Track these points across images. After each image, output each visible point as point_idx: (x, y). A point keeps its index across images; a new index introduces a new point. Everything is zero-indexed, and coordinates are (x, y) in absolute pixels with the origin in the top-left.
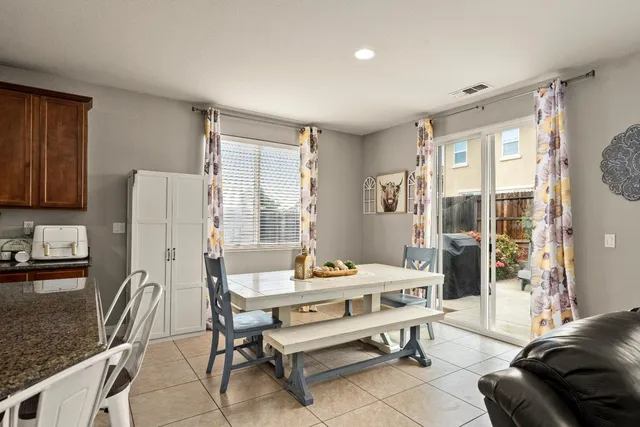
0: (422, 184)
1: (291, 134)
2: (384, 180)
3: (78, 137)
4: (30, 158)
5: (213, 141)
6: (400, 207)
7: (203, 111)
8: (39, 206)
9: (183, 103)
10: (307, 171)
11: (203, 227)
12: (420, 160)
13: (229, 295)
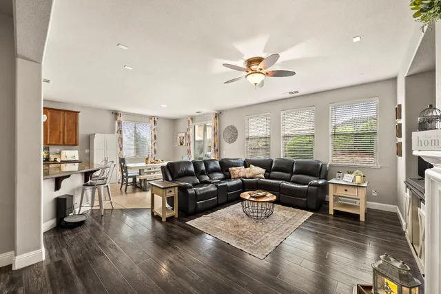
0: (189, 137)
1: (147, 120)
2: (180, 135)
3: (76, 124)
4: (62, 130)
5: (119, 123)
6: (184, 144)
7: (116, 114)
8: (64, 144)
9: (109, 111)
10: (153, 132)
11: (117, 150)
12: (188, 130)
13: (127, 168)
